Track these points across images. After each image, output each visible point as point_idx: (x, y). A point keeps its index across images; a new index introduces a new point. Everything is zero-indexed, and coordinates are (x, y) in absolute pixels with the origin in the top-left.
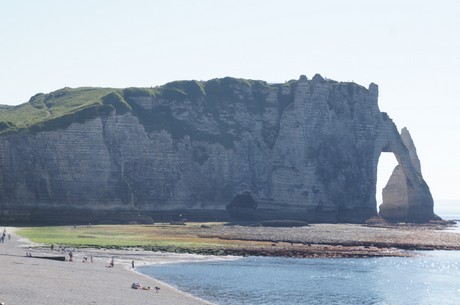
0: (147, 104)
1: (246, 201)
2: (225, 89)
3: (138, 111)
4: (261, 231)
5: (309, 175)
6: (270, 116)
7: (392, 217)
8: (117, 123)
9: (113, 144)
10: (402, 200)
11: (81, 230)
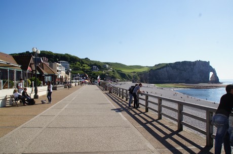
0: (173, 65)
1: (188, 80)
2: (185, 63)
3: (171, 66)
4: (191, 85)
5: (198, 76)
6: (192, 67)
7: (212, 82)
8: (168, 68)
9: (167, 71)
10: (214, 79)
11: (163, 85)
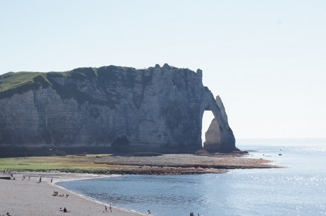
0: (61, 82)
1: (123, 141)
2: (110, 74)
3: (56, 86)
4: (133, 159)
5: (161, 125)
7: (211, 149)
8: (43, 94)
10: (217, 139)
11: (21, 160)
